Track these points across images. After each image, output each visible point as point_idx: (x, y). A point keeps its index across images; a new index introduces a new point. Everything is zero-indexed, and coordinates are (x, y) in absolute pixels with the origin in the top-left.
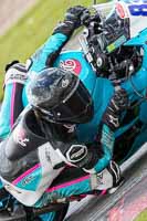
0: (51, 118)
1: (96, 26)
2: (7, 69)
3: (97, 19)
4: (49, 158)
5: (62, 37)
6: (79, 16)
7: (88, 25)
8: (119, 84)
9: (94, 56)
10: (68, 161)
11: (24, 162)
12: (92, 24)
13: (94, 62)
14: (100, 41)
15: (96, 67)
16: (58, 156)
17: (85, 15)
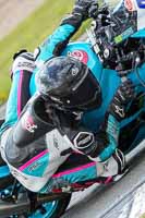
1: (104, 18)
3: (105, 12)
4: (56, 145)
5: (70, 28)
6: (87, 8)
7: (95, 18)
8: (125, 75)
9: (101, 47)
10: (75, 148)
12: (100, 16)
13: (101, 53)
14: (107, 33)
15: (103, 58)
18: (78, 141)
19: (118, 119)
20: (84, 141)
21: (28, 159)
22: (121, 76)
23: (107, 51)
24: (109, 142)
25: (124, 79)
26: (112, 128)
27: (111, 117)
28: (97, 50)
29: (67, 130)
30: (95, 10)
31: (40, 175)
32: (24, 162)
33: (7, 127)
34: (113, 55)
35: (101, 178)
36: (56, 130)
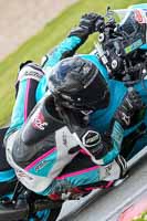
0: (71, 104)
2: (21, 68)
4: (65, 142)
5: (77, 39)
8: (132, 85)
9: (109, 58)
12: (108, 29)
13: (109, 64)
15: (111, 68)
17: (100, 21)
18: (86, 139)
20: (92, 140)
21: (35, 157)
22: (128, 86)
23: (115, 62)
25: (131, 89)
26: (117, 134)
27: (116, 123)
28: (105, 61)
30: (102, 24)
31: (45, 175)
32: (31, 161)
33: (14, 131)
35: (103, 182)
36: (66, 127)
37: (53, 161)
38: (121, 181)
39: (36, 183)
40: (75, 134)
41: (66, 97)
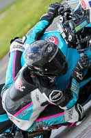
1: (68, 15)
3: (69, 11)
4: (38, 99)
6: (57, 9)
7: (63, 15)
8: (83, 52)
9: (67, 34)
10: (50, 101)
11: (22, 101)
12: (66, 14)
13: (67, 38)
14: (70, 25)
15: (68, 41)
16: (44, 98)
17: (61, 8)
18: (52, 96)
19: (78, 81)
23: (70, 36)
24: (72, 97)
25: (82, 55)
27: (74, 80)
28: (64, 36)
29: (45, 89)
30: (62, 10)
31: (28, 119)
34: (74, 39)
36: (37, 89)
37: (31, 111)
38: (80, 123)
39: (23, 124)
40: (44, 94)
41: (37, 68)
